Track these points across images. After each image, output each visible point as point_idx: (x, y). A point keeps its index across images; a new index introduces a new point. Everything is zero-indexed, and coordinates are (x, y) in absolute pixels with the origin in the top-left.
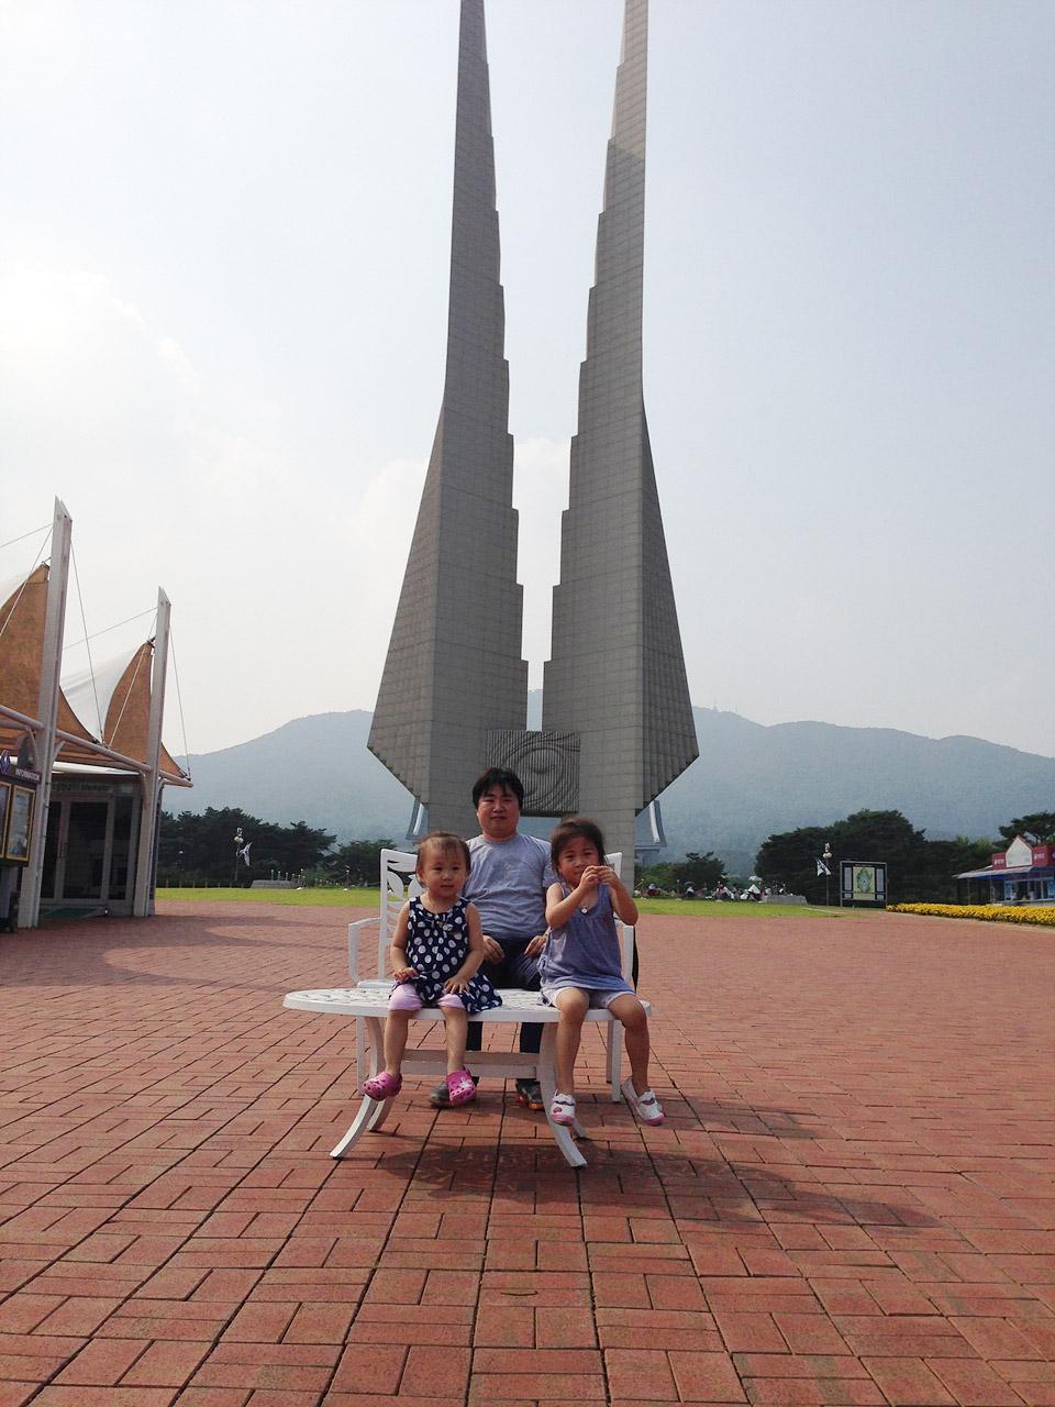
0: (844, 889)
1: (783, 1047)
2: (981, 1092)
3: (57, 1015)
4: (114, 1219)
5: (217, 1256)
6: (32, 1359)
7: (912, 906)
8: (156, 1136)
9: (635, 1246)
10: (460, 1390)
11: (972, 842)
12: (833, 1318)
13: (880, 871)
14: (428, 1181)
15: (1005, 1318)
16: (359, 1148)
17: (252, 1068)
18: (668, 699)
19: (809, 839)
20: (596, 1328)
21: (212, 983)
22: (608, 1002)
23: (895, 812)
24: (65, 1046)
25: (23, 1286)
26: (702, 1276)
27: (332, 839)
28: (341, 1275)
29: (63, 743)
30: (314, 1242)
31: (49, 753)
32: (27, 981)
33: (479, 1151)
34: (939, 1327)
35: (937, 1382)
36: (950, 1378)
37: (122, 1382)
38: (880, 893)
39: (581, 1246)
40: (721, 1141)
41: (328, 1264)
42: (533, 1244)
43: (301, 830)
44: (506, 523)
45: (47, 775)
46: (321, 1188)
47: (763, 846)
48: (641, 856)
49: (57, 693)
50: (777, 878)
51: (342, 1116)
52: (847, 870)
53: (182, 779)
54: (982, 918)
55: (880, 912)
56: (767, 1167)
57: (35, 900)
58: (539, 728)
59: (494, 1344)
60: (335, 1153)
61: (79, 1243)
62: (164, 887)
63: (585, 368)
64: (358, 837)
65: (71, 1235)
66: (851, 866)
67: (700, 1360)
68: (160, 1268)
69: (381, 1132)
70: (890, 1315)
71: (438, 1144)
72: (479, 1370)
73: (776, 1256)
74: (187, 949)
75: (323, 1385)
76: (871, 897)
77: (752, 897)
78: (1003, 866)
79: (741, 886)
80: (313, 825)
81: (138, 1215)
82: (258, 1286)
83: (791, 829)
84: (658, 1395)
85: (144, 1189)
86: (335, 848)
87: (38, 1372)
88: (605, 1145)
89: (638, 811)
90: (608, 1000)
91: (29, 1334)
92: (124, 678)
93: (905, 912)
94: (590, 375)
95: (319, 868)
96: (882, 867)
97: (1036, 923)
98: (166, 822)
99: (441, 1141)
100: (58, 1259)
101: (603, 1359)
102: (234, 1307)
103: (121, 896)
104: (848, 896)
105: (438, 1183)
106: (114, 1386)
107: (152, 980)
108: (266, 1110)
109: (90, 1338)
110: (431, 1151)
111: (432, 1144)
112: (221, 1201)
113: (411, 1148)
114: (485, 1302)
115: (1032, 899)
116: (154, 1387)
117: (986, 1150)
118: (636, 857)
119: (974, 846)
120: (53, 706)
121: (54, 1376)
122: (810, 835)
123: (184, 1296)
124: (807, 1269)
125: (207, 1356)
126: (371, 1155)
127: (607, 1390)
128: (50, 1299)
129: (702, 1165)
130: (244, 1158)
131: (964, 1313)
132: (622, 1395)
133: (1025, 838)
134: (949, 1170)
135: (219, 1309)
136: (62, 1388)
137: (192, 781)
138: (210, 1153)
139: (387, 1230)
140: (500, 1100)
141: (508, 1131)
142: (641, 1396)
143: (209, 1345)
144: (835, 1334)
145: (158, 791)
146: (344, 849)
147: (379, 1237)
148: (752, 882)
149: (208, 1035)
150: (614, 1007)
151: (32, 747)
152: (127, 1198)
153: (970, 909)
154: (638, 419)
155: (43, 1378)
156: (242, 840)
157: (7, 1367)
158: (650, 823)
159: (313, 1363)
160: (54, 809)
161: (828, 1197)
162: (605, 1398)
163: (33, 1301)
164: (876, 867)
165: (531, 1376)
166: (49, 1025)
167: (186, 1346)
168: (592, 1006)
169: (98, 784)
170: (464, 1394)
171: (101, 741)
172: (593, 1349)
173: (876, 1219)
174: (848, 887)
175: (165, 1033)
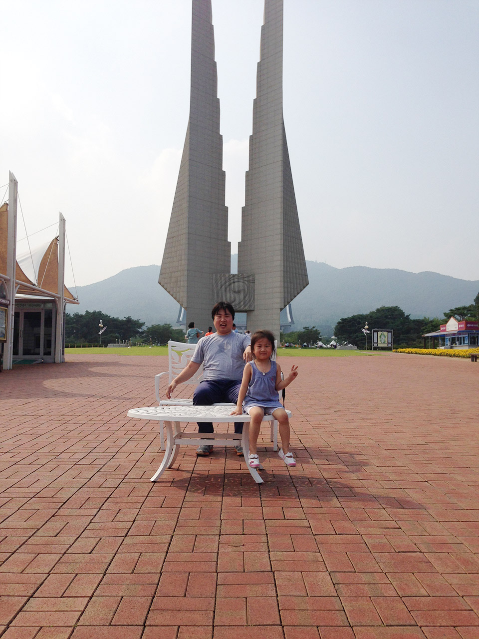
0: (373, 342)
1: (348, 422)
2: (436, 441)
3: (24, 414)
4: (56, 514)
5: (103, 531)
6: (24, 585)
7: (404, 349)
8: (73, 473)
9: (286, 521)
10: (213, 593)
11: (431, 319)
12: (373, 554)
13: (390, 334)
14: (194, 492)
15: (448, 553)
16: (164, 476)
17: (113, 438)
18: (295, 258)
19: (358, 320)
20: (270, 561)
21: (93, 396)
22: (272, 412)
23: (397, 307)
24: (29, 429)
25: (18, 549)
26: (316, 535)
27: (143, 324)
28: (158, 539)
29: (19, 286)
30: (145, 523)
31: (13, 290)
32: (9, 397)
33: (216, 477)
34: (420, 557)
35: (419, 585)
36: (425, 583)
37: (64, 595)
38: (390, 343)
39: (263, 521)
40: (322, 468)
41: (152, 534)
42: (242, 521)
43: (129, 320)
44: (220, 177)
45: (13, 299)
46: (147, 496)
47: (337, 323)
48: (283, 328)
49: (15, 264)
50: (344, 337)
51: (155, 461)
52: (375, 333)
53: (74, 301)
54: (435, 355)
55: (389, 353)
56: (342, 481)
57: (10, 356)
58: (236, 273)
59: (226, 571)
60: (152, 479)
61: (41, 527)
62: (68, 347)
63: (256, 102)
64: (155, 322)
65: (38, 523)
66: (377, 332)
67: (316, 576)
68: (78, 538)
69: (172, 469)
70: (399, 552)
71: (198, 474)
72: (220, 584)
73: (347, 525)
74: (80, 379)
75: (153, 593)
76: (386, 345)
77: (333, 347)
78: (445, 330)
79: (327, 341)
80: (134, 318)
81: (67, 512)
82: (122, 545)
83: (351, 316)
84: (298, 594)
85: (69, 499)
86: (144, 328)
87: (27, 591)
88: (271, 472)
89: (281, 309)
90: (272, 411)
91: (21, 573)
92: (45, 255)
93: (401, 352)
94: (258, 105)
95: (138, 337)
96: (391, 332)
97: (459, 357)
98: (68, 318)
99: (198, 472)
100: (33, 535)
101: (274, 576)
102: (112, 556)
103: (49, 353)
104: (375, 345)
105: (198, 493)
106: (61, 597)
107: (65, 395)
108: (121, 458)
109: (49, 574)
110: (195, 477)
111: (195, 473)
112: (103, 504)
113: (186, 476)
114: (222, 550)
115: (458, 345)
116: (79, 597)
117: (439, 470)
118: (281, 329)
119: (431, 322)
120: (14, 268)
121: (34, 593)
122: (359, 318)
123: (89, 551)
124: (362, 530)
125: (101, 581)
126: (168, 480)
127: (276, 591)
128: (30, 555)
129: (315, 481)
130: (112, 483)
131: (430, 551)
132: (283, 594)
133: (455, 317)
134: (423, 480)
135: (105, 557)
136: (38, 598)
137: (79, 301)
138: (97, 480)
139: (177, 516)
140: (224, 451)
141: (228, 467)
142: (291, 594)
143: (102, 575)
144: (374, 562)
145: (64, 306)
146: (149, 328)
147: (174, 520)
148: (332, 339)
149: (93, 422)
150: (274, 414)
151: (5, 287)
152: (62, 504)
153: (430, 351)
154: (281, 126)
155: (30, 594)
156: (102, 326)
157: (13, 590)
158: (287, 314)
159: (148, 582)
160: (17, 315)
161: (369, 495)
162: (275, 595)
163: (22, 556)
164: (388, 332)
165: (243, 585)
166: (21, 418)
167: (91, 576)
168: (265, 414)
169: (35, 304)
170: (214, 595)
171: (36, 284)
172: (270, 572)
173: (391, 506)
174: (375, 341)
175: (73, 421)
